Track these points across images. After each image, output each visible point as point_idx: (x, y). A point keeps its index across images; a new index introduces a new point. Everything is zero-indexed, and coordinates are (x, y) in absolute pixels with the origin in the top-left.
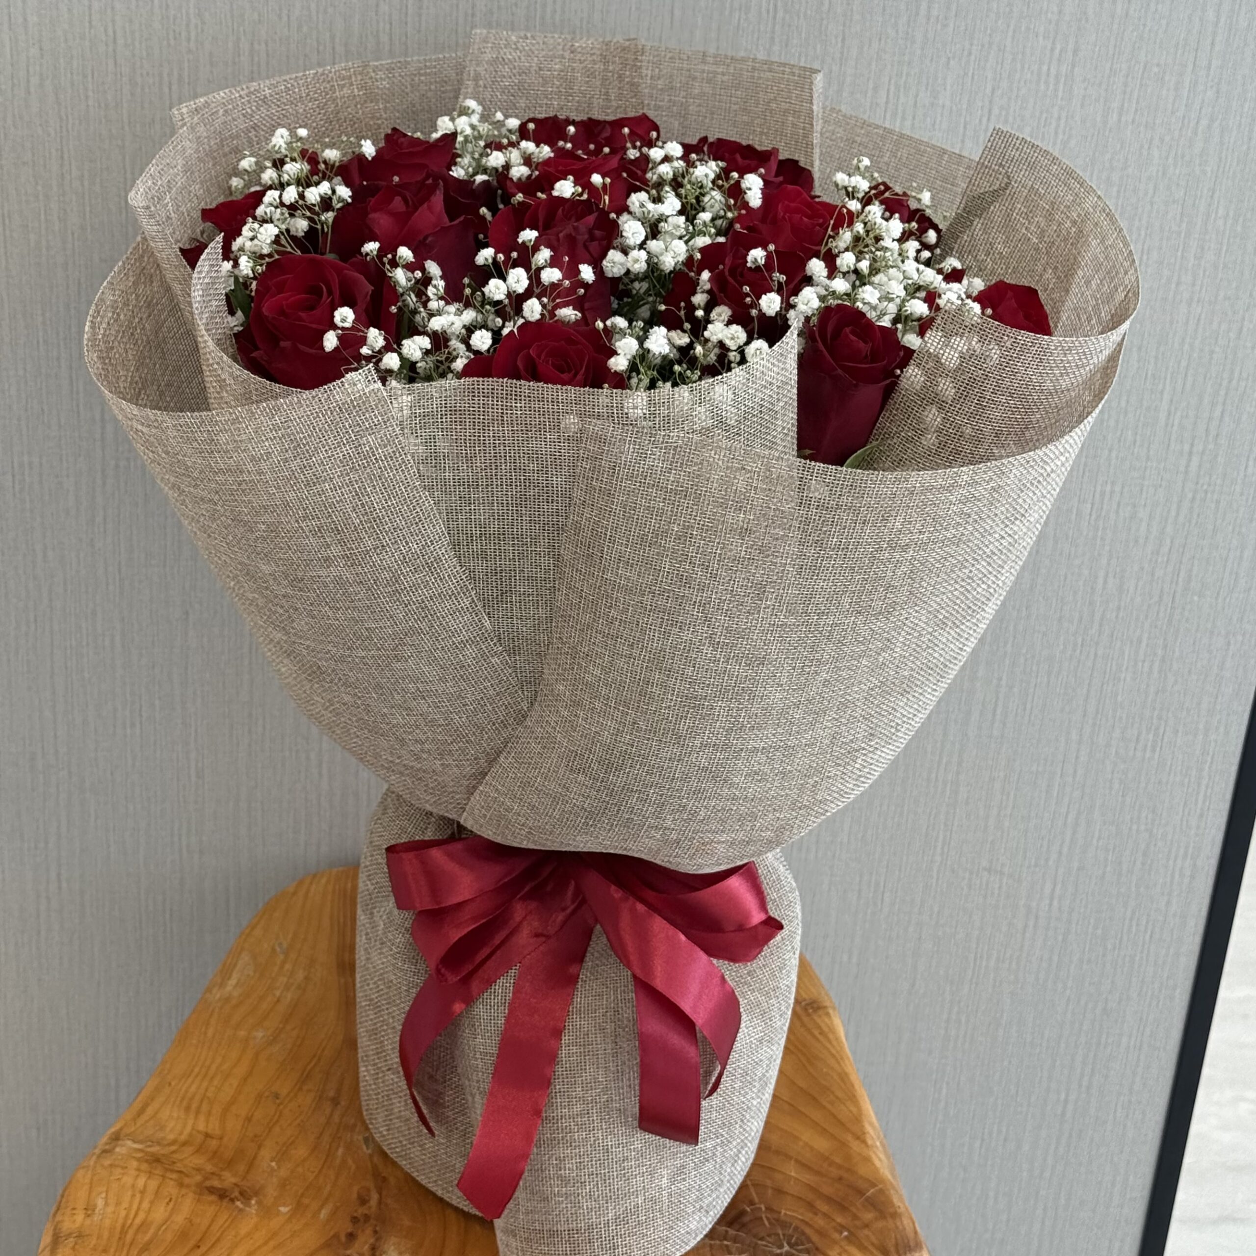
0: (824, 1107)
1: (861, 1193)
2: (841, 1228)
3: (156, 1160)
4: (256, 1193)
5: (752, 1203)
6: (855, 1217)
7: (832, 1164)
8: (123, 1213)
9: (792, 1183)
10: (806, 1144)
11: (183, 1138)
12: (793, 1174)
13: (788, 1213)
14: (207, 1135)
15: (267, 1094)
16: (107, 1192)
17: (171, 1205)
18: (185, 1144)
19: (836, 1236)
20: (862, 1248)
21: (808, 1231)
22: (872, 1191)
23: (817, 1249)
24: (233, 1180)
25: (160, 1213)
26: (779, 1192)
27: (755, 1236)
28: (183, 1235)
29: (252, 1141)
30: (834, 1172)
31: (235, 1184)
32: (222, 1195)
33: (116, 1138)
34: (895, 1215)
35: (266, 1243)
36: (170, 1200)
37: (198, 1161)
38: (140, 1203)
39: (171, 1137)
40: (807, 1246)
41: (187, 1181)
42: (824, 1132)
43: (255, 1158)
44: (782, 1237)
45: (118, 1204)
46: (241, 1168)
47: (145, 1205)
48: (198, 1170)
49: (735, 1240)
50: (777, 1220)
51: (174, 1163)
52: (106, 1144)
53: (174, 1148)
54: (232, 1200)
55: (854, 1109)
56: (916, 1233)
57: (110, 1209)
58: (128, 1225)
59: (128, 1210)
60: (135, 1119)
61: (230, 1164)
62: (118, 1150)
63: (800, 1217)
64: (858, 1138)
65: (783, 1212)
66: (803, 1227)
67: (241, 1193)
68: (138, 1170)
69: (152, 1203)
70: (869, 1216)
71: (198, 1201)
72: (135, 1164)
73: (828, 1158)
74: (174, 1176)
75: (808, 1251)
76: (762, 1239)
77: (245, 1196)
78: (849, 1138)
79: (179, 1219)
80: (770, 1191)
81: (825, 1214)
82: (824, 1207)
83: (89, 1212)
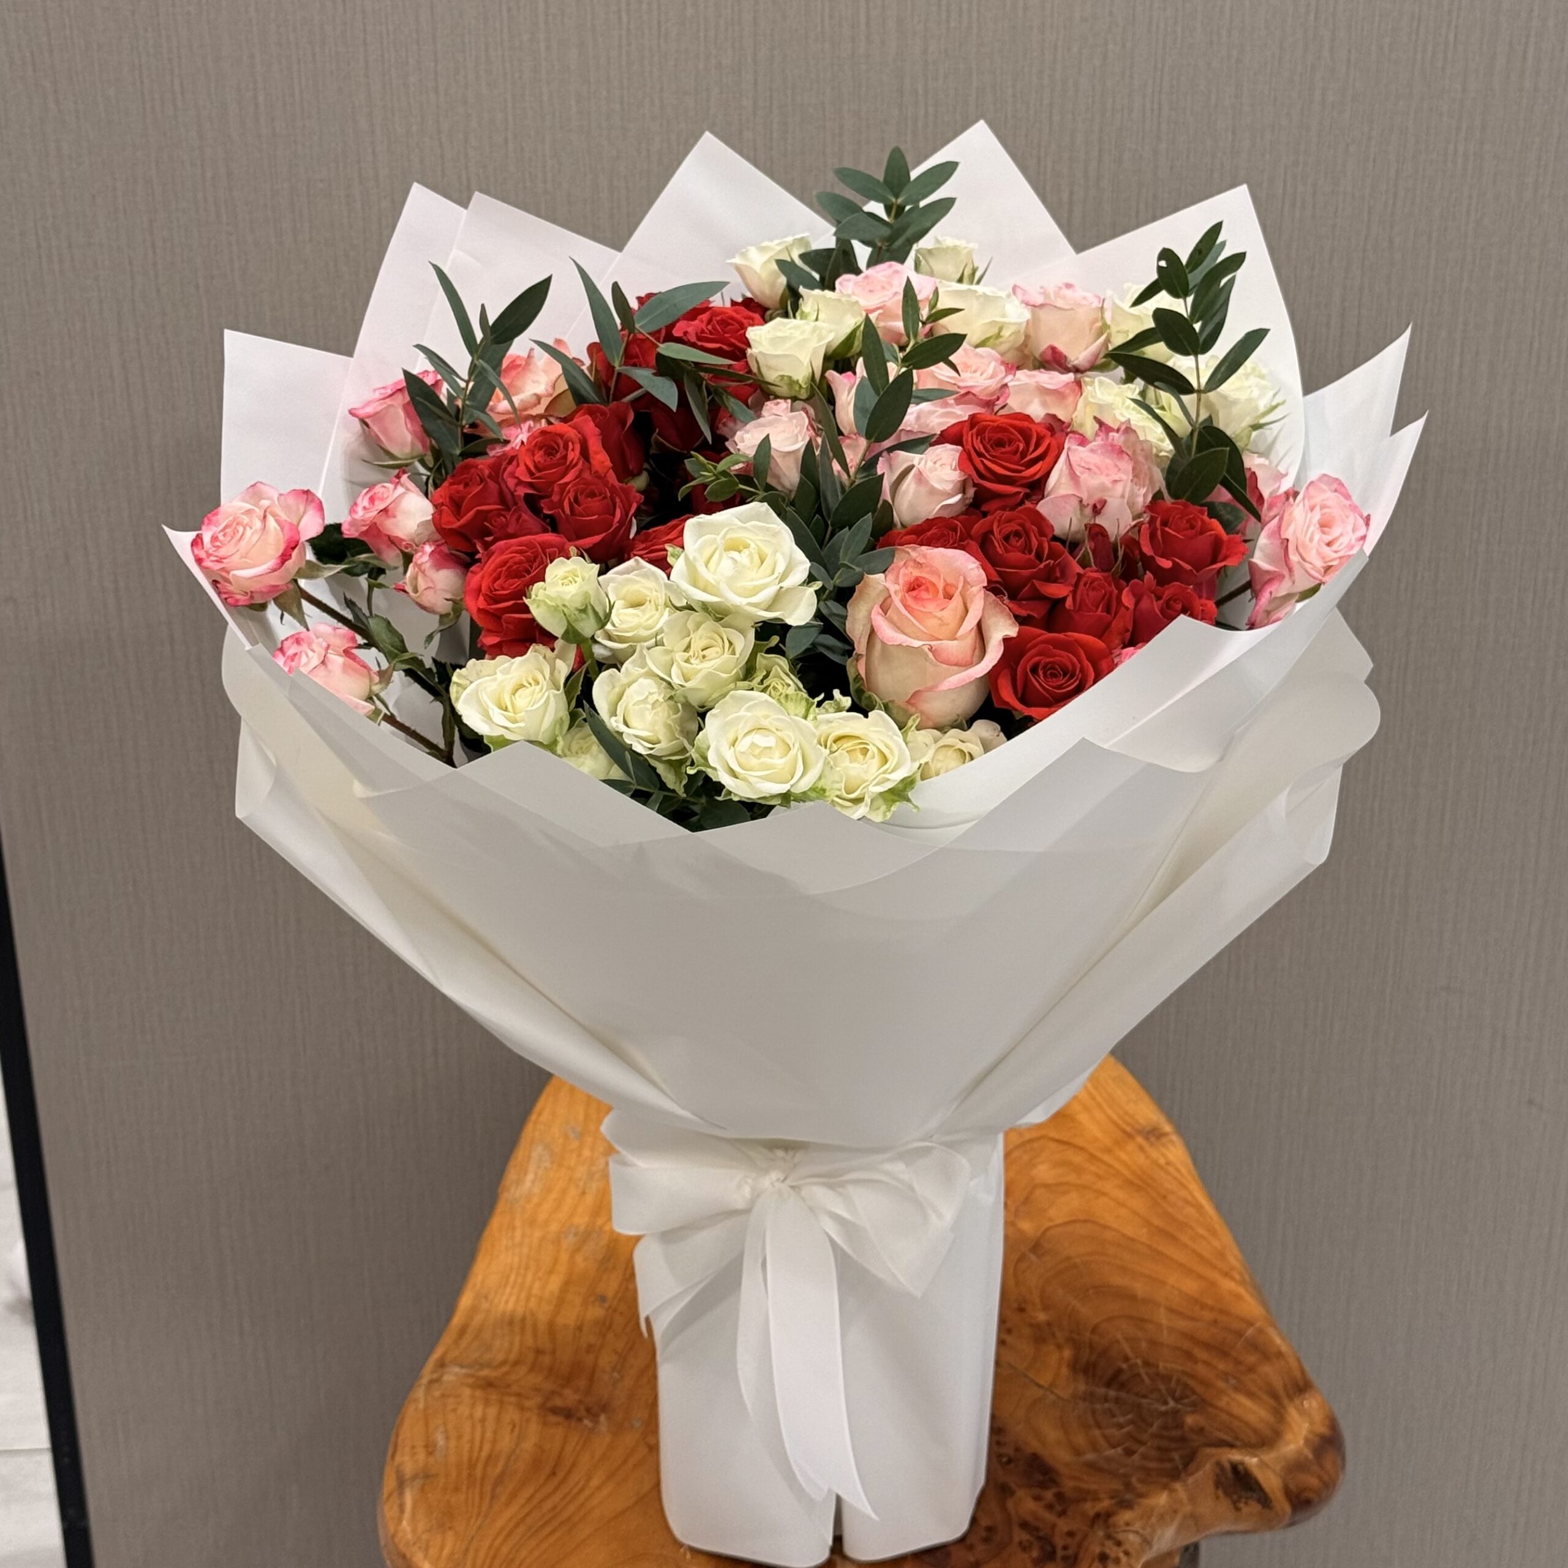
0: (1185, 1246)
1: (1239, 1334)
2: (1225, 1376)
3: (489, 1384)
4: (605, 1408)
5: (1126, 1359)
6: (1237, 1362)
7: (1203, 1306)
8: (467, 1447)
9: (1165, 1332)
10: (1173, 1287)
11: (513, 1357)
12: (1164, 1322)
13: (1168, 1365)
14: (539, 1352)
15: (592, 1299)
16: (445, 1424)
17: (517, 1430)
18: (517, 1363)
19: (1221, 1384)
20: (1250, 1395)
21: (1192, 1383)
22: (1250, 1332)
23: (1203, 1401)
24: (577, 1397)
25: (506, 1442)
26: (1154, 1343)
27: (1137, 1394)
28: (536, 1464)
29: (588, 1352)
30: (1208, 1315)
31: (580, 1402)
32: (568, 1414)
33: (442, 1364)
34: (1280, 1354)
35: (625, 1462)
36: (514, 1426)
37: (536, 1379)
38: (483, 1433)
39: (500, 1357)
40: (1194, 1397)
41: (528, 1403)
42: (1189, 1271)
43: (593, 1372)
44: (1164, 1391)
45: (459, 1437)
46: (582, 1383)
47: (489, 1435)
48: (537, 1390)
49: (1117, 1400)
50: (1158, 1374)
51: (509, 1386)
52: (432, 1372)
53: (505, 1369)
54: (580, 1420)
55: (1216, 1243)
56: (1303, 1372)
57: (453, 1443)
58: (474, 1458)
59: (472, 1441)
60: (456, 1342)
61: (568, 1379)
62: (446, 1378)
63: (1180, 1368)
64: (1226, 1275)
65: (1161, 1365)
66: (1186, 1379)
67: (588, 1410)
68: (473, 1397)
69: (495, 1432)
70: (1251, 1359)
71: (545, 1424)
72: (467, 1392)
73: (1196, 1301)
74: (513, 1399)
75: (1194, 1404)
76: (1144, 1396)
77: (593, 1414)
78: (1215, 1276)
79: (528, 1445)
80: (1144, 1345)
81: (1204, 1362)
82: (1201, 1354)
83: (430, 1450)
